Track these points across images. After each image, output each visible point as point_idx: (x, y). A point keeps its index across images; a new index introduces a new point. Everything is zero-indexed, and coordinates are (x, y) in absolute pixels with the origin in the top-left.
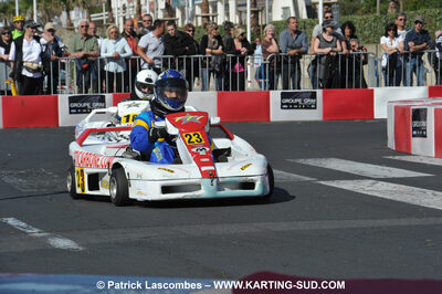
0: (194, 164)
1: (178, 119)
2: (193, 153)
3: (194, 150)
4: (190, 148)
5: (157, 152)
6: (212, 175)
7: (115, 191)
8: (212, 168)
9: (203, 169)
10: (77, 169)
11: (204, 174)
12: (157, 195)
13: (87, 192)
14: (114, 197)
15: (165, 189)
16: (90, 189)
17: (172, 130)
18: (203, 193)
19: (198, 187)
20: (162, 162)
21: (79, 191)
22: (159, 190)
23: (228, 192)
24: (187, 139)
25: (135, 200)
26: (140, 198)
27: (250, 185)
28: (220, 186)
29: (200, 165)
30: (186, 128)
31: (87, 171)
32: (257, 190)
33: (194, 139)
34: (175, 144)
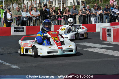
0: (56, 45)
1: (50, 33)
2: (55, 42)
3: (56, 41)
4: (54, 41)
5: (45, 42)
6: (61, 48)
7: (33, 53)
8: (61, 46)
9: (59, 47)
10: (21, 47)
11: (59, 48)
12: (46, 54)
13: (25, 54)
14: (33, 55)
15: (48, 53)
16: (25, 53)
17: (49, 36)
18: (59, 53)
19: (57, 52)
20: (46, 45)
21: (22, 53)
22: (47, 53)
23: (66, 53)
24: (53, 38)
25: (40, 56)
26: (41, 55)
27: (72, 51)
28: (64, 51)
29: (58, 45)
30: (53, 35)
31: (25, 48)
32: (74, 52)
33: (55, 38)
34: (50, 40)
